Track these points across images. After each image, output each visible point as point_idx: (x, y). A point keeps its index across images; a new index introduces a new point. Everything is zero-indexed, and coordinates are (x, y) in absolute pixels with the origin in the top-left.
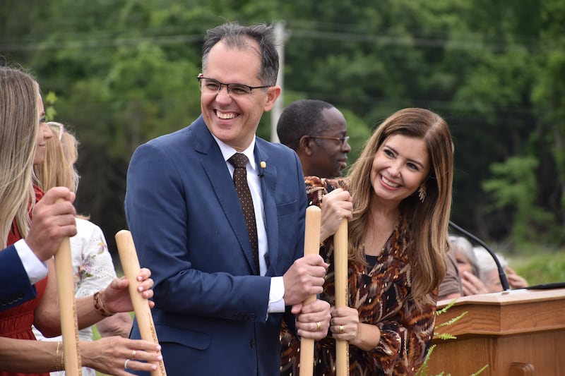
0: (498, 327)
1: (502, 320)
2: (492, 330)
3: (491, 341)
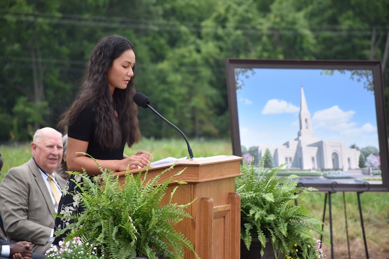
0: (197, 178)
1: (199, 174)
2: (193, 179)
3: (192, 185)
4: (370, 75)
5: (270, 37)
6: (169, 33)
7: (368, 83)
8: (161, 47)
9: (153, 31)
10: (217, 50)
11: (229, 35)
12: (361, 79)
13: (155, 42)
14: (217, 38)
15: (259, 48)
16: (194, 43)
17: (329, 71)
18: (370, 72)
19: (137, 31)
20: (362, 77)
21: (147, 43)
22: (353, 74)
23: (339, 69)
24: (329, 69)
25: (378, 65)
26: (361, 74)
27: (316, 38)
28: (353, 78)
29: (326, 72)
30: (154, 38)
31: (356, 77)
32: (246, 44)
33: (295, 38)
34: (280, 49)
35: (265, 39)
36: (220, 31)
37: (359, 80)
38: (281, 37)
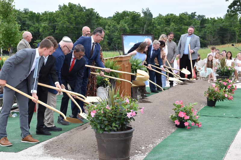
0: (122, 60)
5: (119, 29)
11: (111, 29)
14: (109, 29)
15: (118, 32)
18: (151, 36)
27: (129, 29)
32: (115, 31)
33: (125, 29)
34: (122, 32)
38: (122, 29)
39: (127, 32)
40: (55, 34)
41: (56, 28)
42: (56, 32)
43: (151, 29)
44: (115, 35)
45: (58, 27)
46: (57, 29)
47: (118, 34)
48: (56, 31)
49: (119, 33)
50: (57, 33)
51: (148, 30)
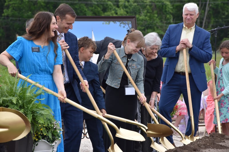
4: (130, 24)
5: (150, 6)
6: (103, 5)
7: (129, 28)
8: (99, 12)
9: (94, 4)
10: (125, 13)
11: (131, 5)
12: (125, 26)
13: (96, 10)
14: (126, 7)
15: (145, 11)
16: (115, 9)
17: (108, 22)
19: (87, 5)
20: (126, 25)
21: (92, 10)
22: (121, 23)
23: (113, 21)
24: (107, 21)
25: (134, 19)
26: (125, 24)
27: (173, 6)
28: (121, 26)
29: (106, 23)
30: (95, 8)
31: (122, 25)
32: (139, 10)
33: (163, 6)
34: (155, 12)
35: (148, 7)
36: (127, 4)
37: (124, 27)
38: (156, 6)
39: (166, 11)
40: (4, 19)
41: (6, 4)
42: (6, 14)
43: (224, 4)
44: (140, 20)
45: (11, 3)
46: (8, 7)
47: (146, 16)
48: (4, 11)
49: (148, 14)
50: (8, 16)
51: (217, 5)
